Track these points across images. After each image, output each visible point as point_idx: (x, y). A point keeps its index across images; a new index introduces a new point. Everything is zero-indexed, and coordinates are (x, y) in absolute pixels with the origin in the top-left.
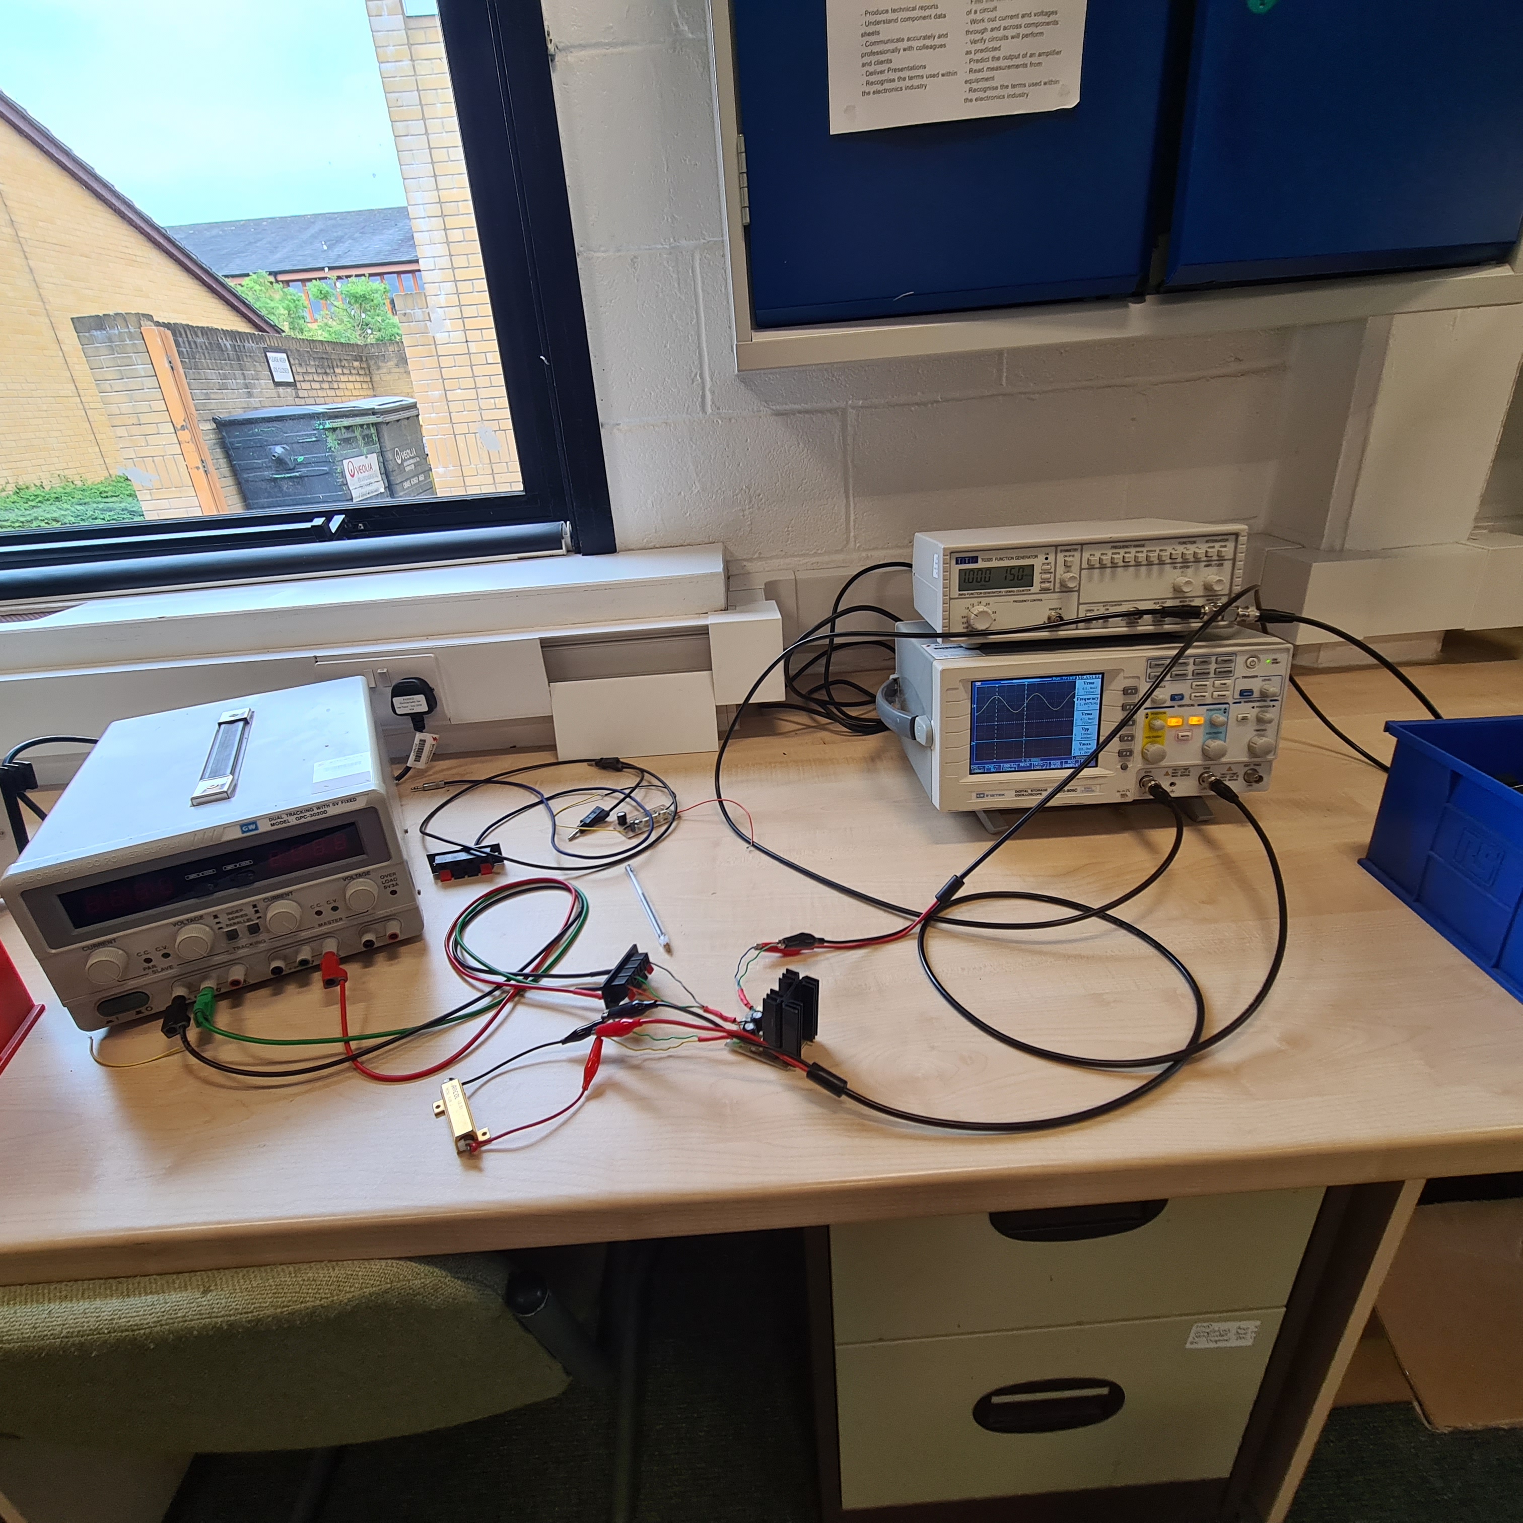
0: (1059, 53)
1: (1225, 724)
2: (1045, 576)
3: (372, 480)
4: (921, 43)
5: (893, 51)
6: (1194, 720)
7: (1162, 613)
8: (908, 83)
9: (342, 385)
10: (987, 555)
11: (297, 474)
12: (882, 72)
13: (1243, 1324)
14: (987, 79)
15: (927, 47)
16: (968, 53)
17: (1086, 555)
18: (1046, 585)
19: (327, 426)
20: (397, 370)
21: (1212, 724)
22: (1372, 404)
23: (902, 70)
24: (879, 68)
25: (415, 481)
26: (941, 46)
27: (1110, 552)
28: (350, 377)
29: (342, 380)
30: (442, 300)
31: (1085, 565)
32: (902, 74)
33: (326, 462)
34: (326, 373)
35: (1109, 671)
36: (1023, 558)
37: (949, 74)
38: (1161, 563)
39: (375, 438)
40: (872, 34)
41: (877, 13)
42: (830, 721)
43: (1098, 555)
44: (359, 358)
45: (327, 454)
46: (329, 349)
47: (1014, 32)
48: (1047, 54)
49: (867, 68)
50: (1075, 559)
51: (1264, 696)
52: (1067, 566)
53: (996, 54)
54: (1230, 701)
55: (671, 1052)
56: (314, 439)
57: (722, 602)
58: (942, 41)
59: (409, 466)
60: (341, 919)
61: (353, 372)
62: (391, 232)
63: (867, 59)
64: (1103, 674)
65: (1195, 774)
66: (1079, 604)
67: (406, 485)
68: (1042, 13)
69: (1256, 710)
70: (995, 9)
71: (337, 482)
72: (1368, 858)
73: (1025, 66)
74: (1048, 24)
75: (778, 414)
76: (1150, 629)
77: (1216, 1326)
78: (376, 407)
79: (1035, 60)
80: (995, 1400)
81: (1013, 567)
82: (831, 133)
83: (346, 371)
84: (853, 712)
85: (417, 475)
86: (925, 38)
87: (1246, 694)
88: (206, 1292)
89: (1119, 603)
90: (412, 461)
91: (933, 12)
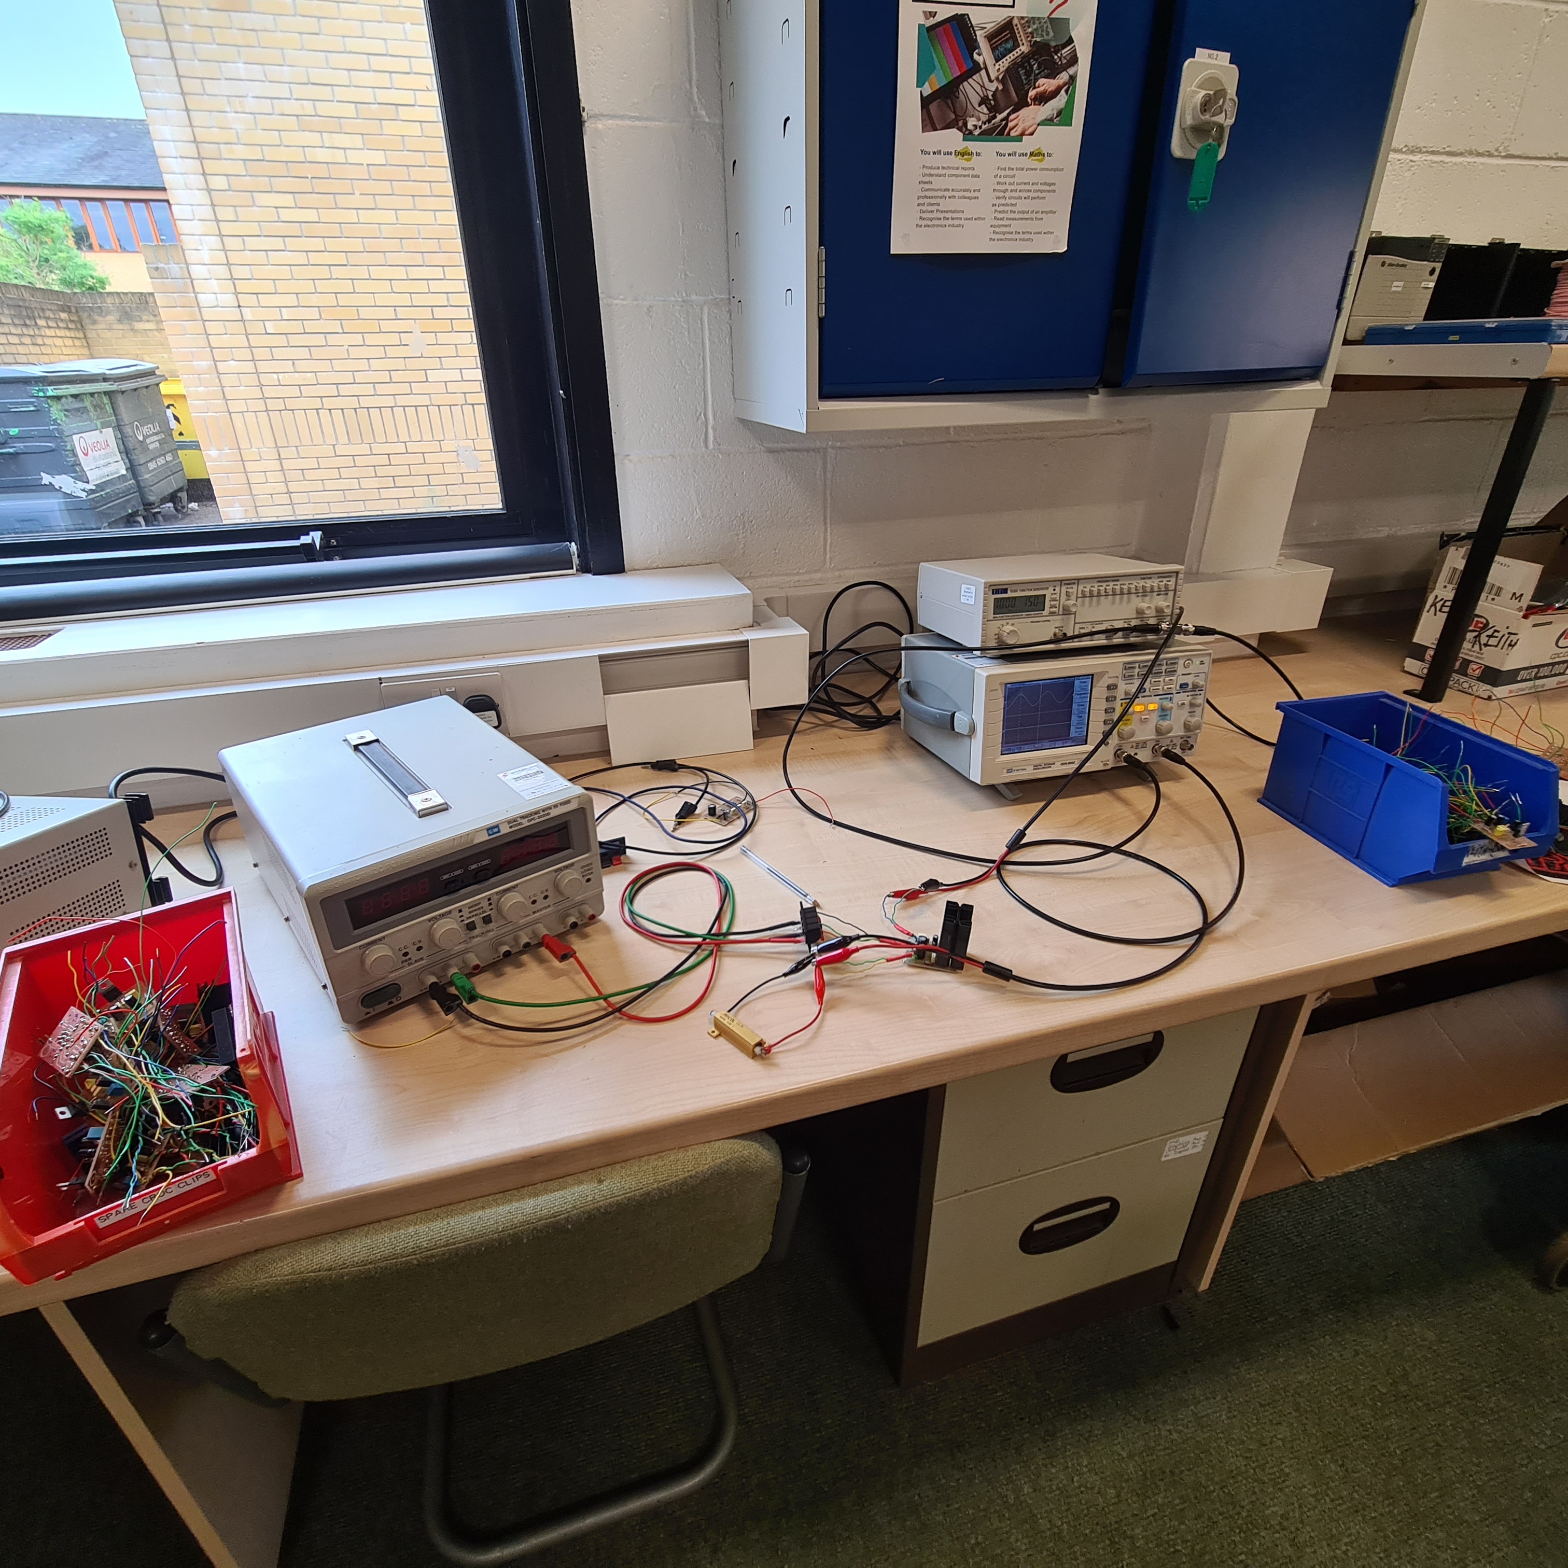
0: (1054, 212)
1: (1172, 708)
2: (1053, 603)
3: (111, 460)
4: (961, 194)
5: (941, 197)
6: (1151, 707)
7: (1128, 630)
8: (951, 222)
9: (47, 341)
10: (1014, 587)
11: (11, 450)
12: (932, 212)
13: (1198, 1135)
14: (1006, 226)
15: (965, 198)
16: (994, 205)
17: (1081, 588)
18: (1054, 610)
19: (50, 393)
20: (121, 327)
21: (1163, 709)
22: (1218, 465)
23: (947, 212)
24: (930, 208)
25: (161, 461)
26: (975, 198)
27: (1096, 585)
28: (57, 331)
29: (48, 334)
30: (205, 256)
31: (1080, 595)
32: (947, 215)
33: (49, 437)
34: (26, 325)
35: (1097, 673)
36: (1038, 589)
37: (979, 219)
38: (1129, 593)
39: (108, 408)
40: (927, 183)
41: (931, 168)
42: (836, 718)
43: (1088, 587)
44: (66, 309)
45: (51, 427)
46: (26, 295)
47: (1026, 194)
48: (1047, 213)
49: (921, 207)
50: (1073, 589)
51: (1195, 687)
52: (1068, 595)
53: (1013, 208)
54: (1174, 692)
55: (866, 972)
56: (32, 408)
57: (750, 621)
58: (976, 194)
59: (153, 444)
60: (549, 906)
61: (61, 325)
62: (65, 146)
63: (921, 201)
64: (1093, 675)
65: (1150, 745)
66: (1075, 623)
67: (152, 466)
68: (1045, 184)
69: (1190, 698)
70: (1014, 176)
71: (68, 462)
72: (1264, 797)
73: (1032, 219)
74: (1049, 191)
75: (771, 451)
76: (1121, 641)
77: (1181, 1140)
78: (108, 372)
79: (1039, 216)
80: (1037, 1227)
81: (1031, 596)
82: (892, 252)
83: (51, 324)
84: (852, 710)
85: (164, 455)
86: (965, 190)
87: (1183, 686)
88: (600, 1182)
89: (1101, 622)
90: (156, 438)
91: (971, 172)
